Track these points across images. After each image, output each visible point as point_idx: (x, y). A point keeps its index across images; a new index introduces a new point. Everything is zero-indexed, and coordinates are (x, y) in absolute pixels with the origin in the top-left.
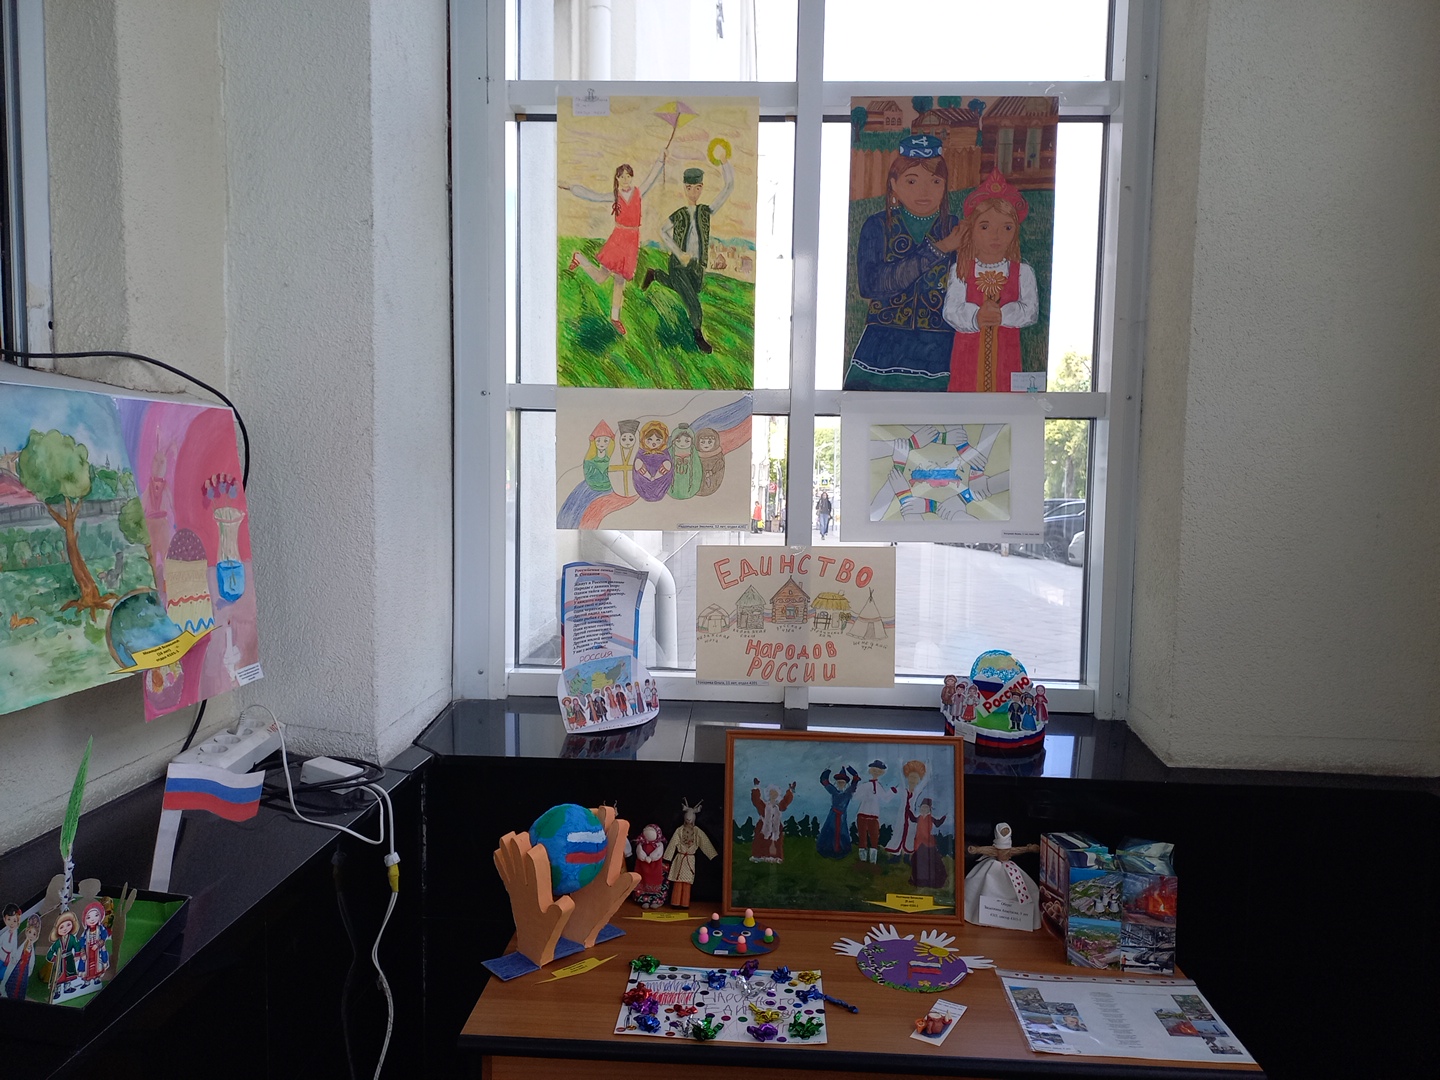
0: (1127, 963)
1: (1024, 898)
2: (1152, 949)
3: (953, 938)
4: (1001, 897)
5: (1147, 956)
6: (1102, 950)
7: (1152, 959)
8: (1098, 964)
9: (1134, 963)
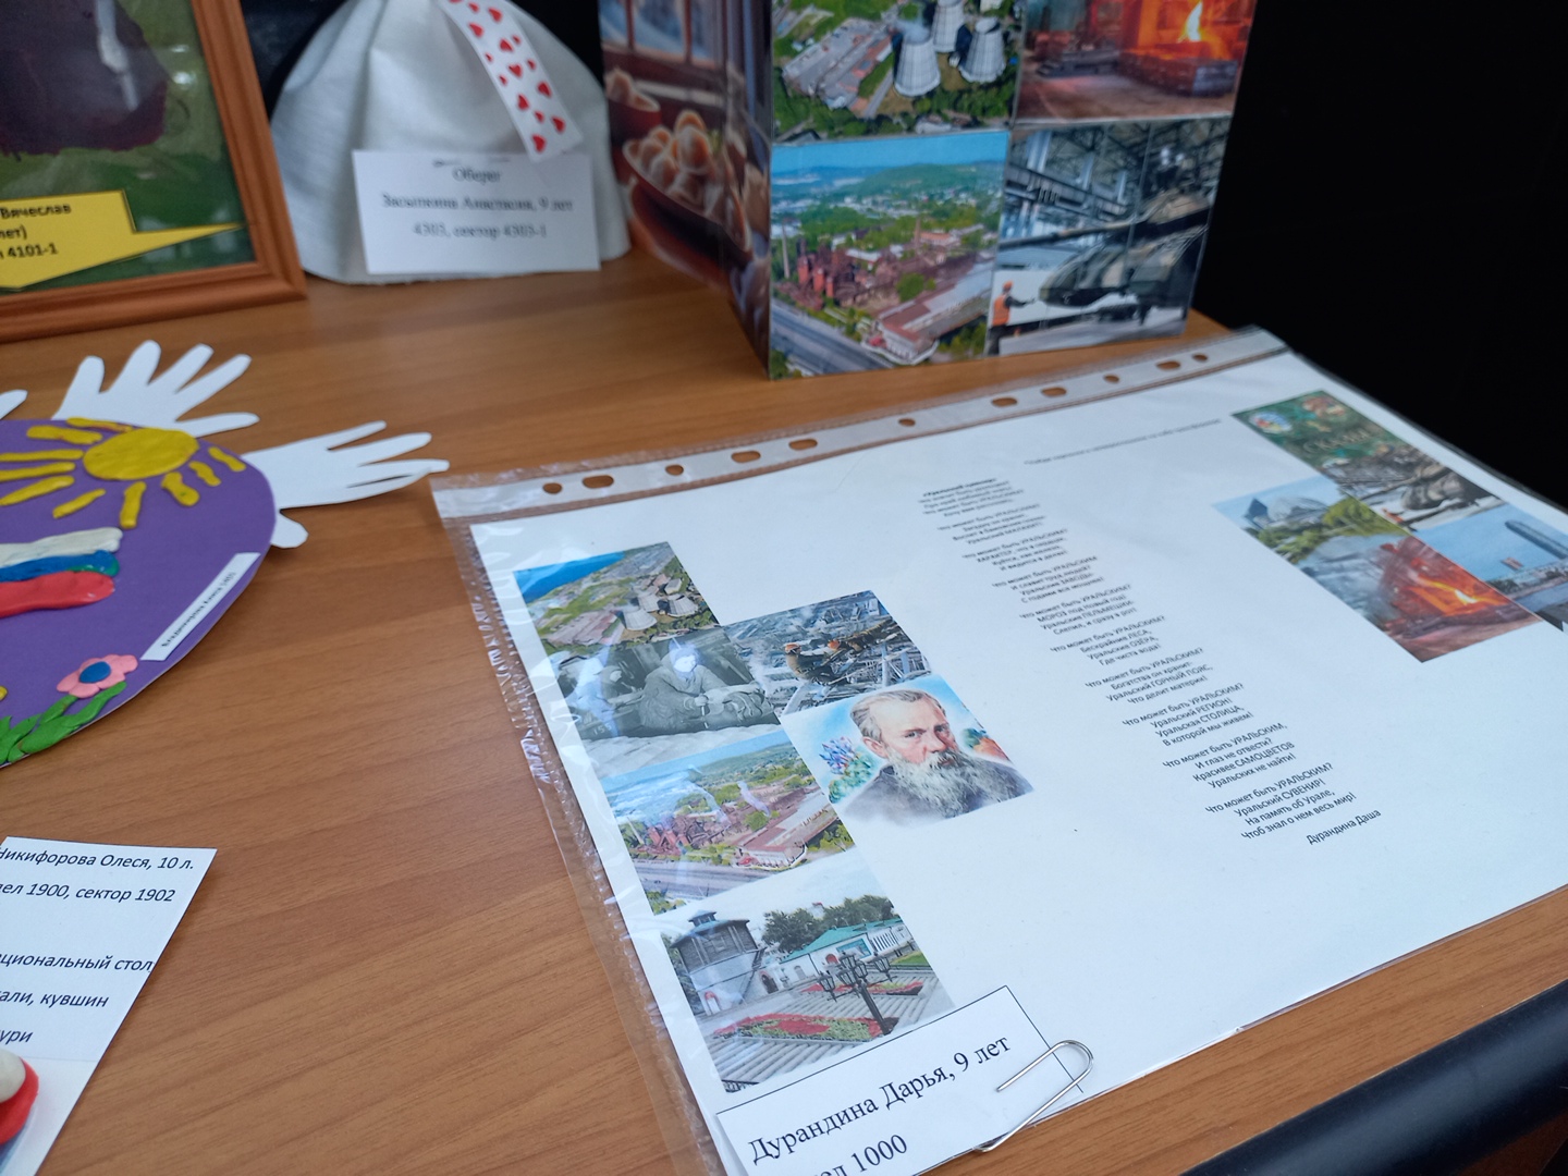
0: (1016, 316)
1: (547, 130)
2: (1119, 237)
3: (238, 365)
4: (448, 145)
5: (1094, 269)
6: (917, 281)
7: (1113, 277)
8: (898, 347)
9: (1042, 311)
